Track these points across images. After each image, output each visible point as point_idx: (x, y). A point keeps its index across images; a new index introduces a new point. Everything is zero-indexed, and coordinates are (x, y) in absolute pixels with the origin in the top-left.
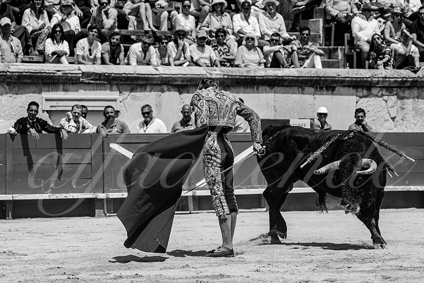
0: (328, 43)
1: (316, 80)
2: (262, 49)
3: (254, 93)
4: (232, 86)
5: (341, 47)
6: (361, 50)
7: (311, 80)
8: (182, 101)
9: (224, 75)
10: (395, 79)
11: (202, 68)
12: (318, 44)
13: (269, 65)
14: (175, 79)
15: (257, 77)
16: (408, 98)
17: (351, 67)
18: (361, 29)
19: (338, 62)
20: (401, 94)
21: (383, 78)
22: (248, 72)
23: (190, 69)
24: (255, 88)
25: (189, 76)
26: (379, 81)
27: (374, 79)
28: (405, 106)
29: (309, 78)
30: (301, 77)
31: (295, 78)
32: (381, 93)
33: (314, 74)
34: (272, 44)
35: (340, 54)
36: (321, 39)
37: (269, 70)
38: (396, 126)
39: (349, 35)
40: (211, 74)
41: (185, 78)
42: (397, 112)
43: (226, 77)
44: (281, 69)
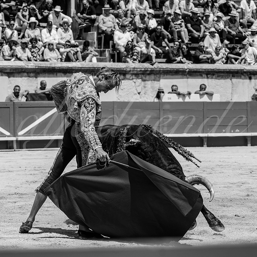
0: (100, 47)
1: (92, 69)
2: (59, 50)
3: (54, 77)
4: (41, 73)
5: (108, 49)
6: (120, 51)
7: (89, 70)
8: (10, 82)
9: (36, 66)
10: (140, 69)
11: (22, 62)
12: (94, 48)
13: (64, 60)
14: (6, 69)
15: (56, 68)
16: (148, 81)
17: (114, 61)
18: (119, 39)
19: (106, 58)
20: (144, 78)
21: (133, 68)
22: (51, 64)
23: (15, 63)
24: (55, 74)
25: (14, 67)
26: (130, 70)
27: (127, 69)
28: (146, 86)
29: (88, 68)
30: (83, 68)
31: (79, 68)
32: (132, 77)
33: (91, 66)
34: (65, 47)
35: (107, 54)
36: (96, 44)
37: (63, 63)
38: (141, 98)
39: (112, 42)
40: (28, 66)
41: (12, 68)
42: (142, 89)
43: (37, 67)
44: (71, 63)
